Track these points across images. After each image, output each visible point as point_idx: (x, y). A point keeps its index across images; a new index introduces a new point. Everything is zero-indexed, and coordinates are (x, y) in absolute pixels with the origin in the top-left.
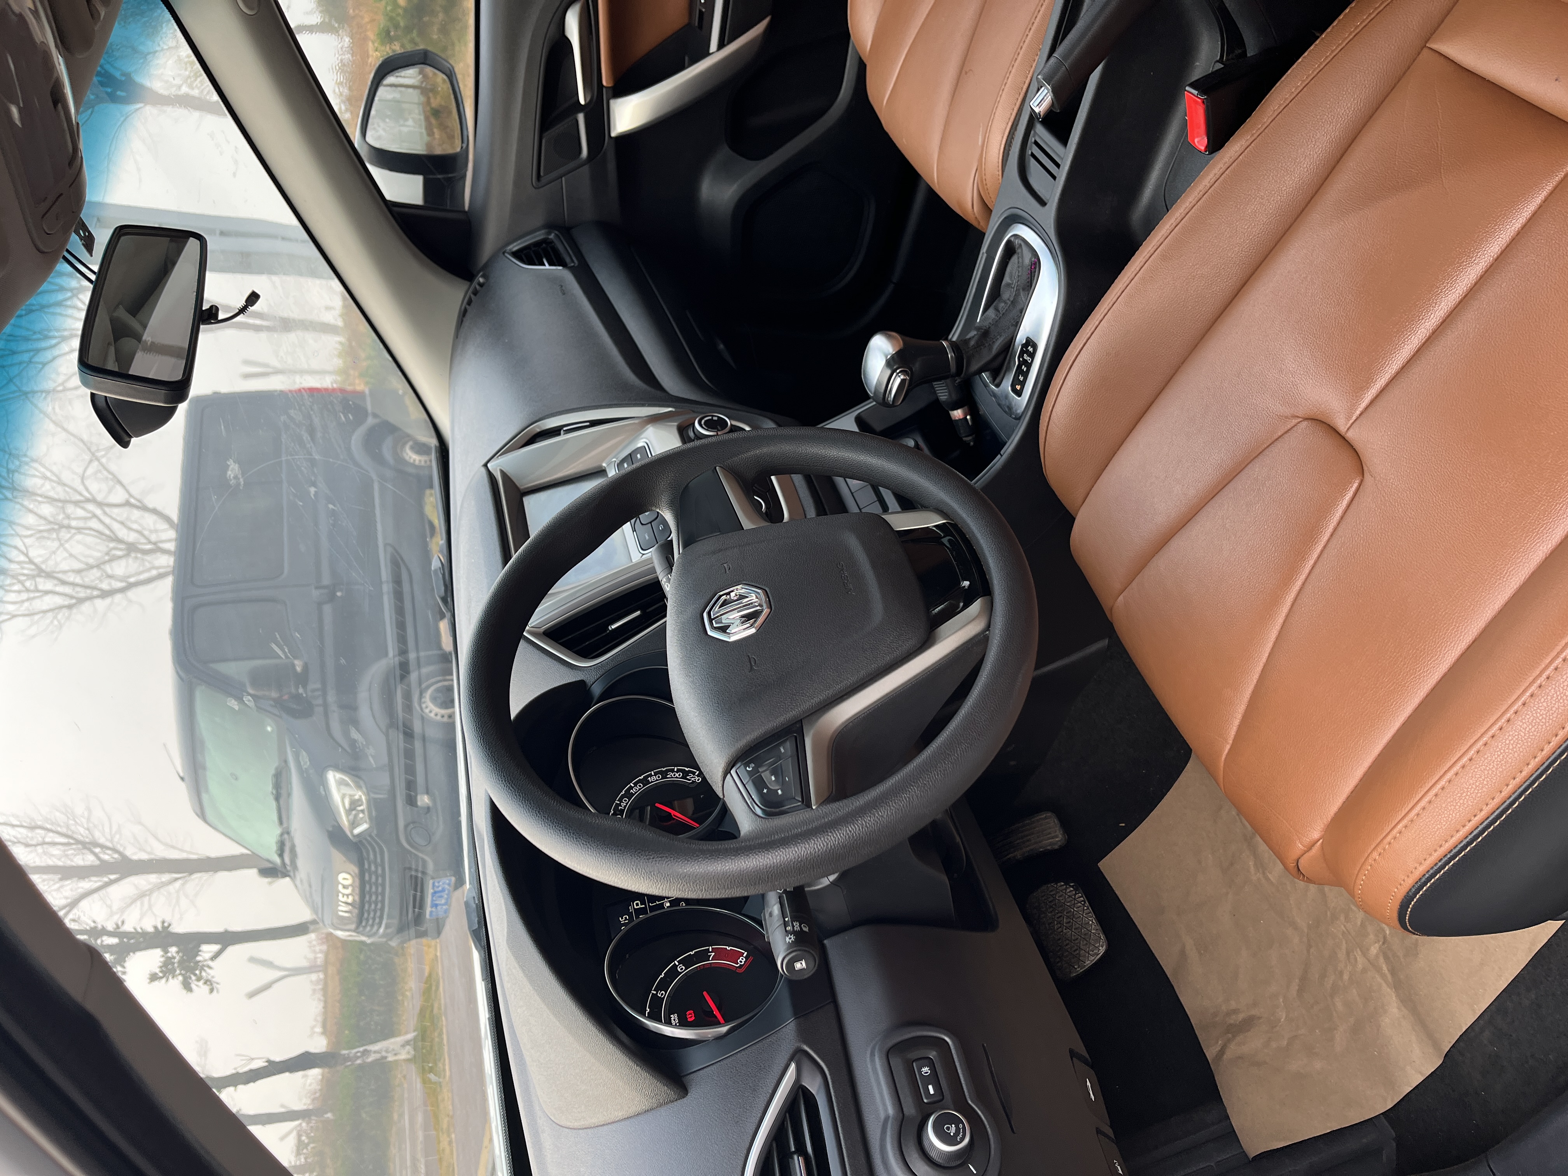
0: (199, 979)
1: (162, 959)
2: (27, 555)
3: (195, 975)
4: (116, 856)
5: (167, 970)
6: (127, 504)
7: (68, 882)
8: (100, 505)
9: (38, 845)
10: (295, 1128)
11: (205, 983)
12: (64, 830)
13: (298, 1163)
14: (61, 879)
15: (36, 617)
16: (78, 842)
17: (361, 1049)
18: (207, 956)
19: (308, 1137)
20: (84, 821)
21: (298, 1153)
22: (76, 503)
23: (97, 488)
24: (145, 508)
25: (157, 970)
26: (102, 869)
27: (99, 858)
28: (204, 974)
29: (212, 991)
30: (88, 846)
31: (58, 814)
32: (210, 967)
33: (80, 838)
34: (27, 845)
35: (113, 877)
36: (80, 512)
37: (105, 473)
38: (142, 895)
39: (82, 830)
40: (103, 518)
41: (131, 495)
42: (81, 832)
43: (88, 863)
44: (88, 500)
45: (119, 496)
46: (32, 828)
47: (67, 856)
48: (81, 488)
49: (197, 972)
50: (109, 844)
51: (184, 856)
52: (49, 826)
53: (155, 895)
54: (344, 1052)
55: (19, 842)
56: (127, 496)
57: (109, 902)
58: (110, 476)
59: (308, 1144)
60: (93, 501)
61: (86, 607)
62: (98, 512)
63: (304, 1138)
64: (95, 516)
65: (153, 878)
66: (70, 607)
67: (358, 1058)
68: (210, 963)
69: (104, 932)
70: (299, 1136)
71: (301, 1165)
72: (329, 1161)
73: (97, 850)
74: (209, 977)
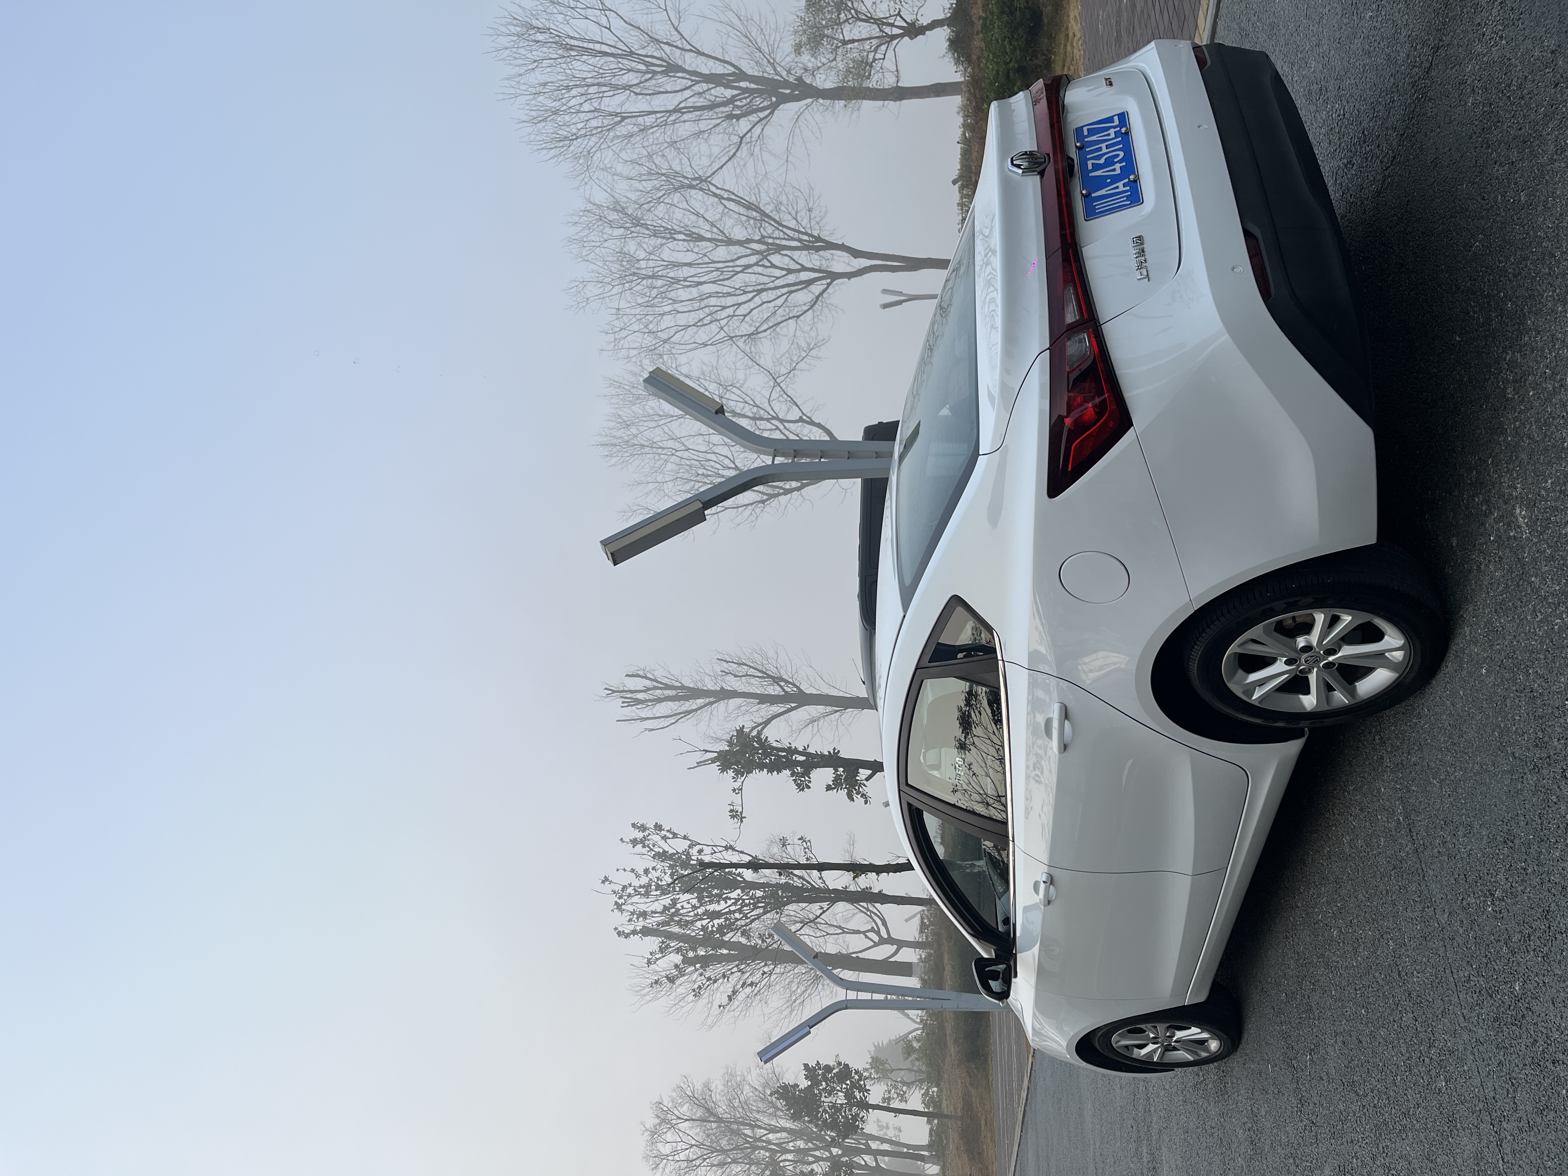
0: (858, 794)
1: (834, 776)
2: (734, 463)
3: (855, 790)
4: (795, 689)
5: (837, 784)
6: (801, 420)
7: (764, 706)
8: (782, 421)
9: (743, 676)
10: (920, 912)
11: (861, 797)
12: (760, 667)
13: (920, 940)
14: (759, 703)
15: (740, 509)
16: (769, 676)
17: (970, 863)
18: (864, 777)
19: (929, 920)
20: (774, 662)
21: (921, 932)
22: (768, 420)
23: (780, 408)
24: (812, 423)
25: (831, 783)
26: (785, 698)
27: (784, 690)
28: (861, 790)
29: (866, 802)
30: (777, 680)
31: (756, 655)
32: (864, 785)
33: (770, 673)
34: (736, 676)
35: (793, 705)
36: (769, 426)
37: (786, 397)
38: (813, 721)
39: (772, 668)
40: (784, 431)
41: (803, 414)
42: (772, 671)
43: (776, 693)
44: (773, 418)
45: (795, 414)
46: (739, 664)
47: (762, 686)
48: (769, 409)
49: (857, 788)
50: (790, 680)
51: (841, 694)
52: (751, 664)
53: (822, 721)
54: (958, 862)
55: (730, 673)
56: (801, 414)
57: (791, 724)
58: (789, 399)
59: (928, 926)
60: (777, 418)
61: (774, 502)
62: (781, 427)
63: (926, 921)
64: (778, 428)
65: (821, 709)
66: (763, 502)
67: (968, 868)
68: (865, 782)
69: (796, 751)
70: (922, 918)
71: (922, 942)
72: (944, 941)
73: (782, 684)
74: (865, 793)
